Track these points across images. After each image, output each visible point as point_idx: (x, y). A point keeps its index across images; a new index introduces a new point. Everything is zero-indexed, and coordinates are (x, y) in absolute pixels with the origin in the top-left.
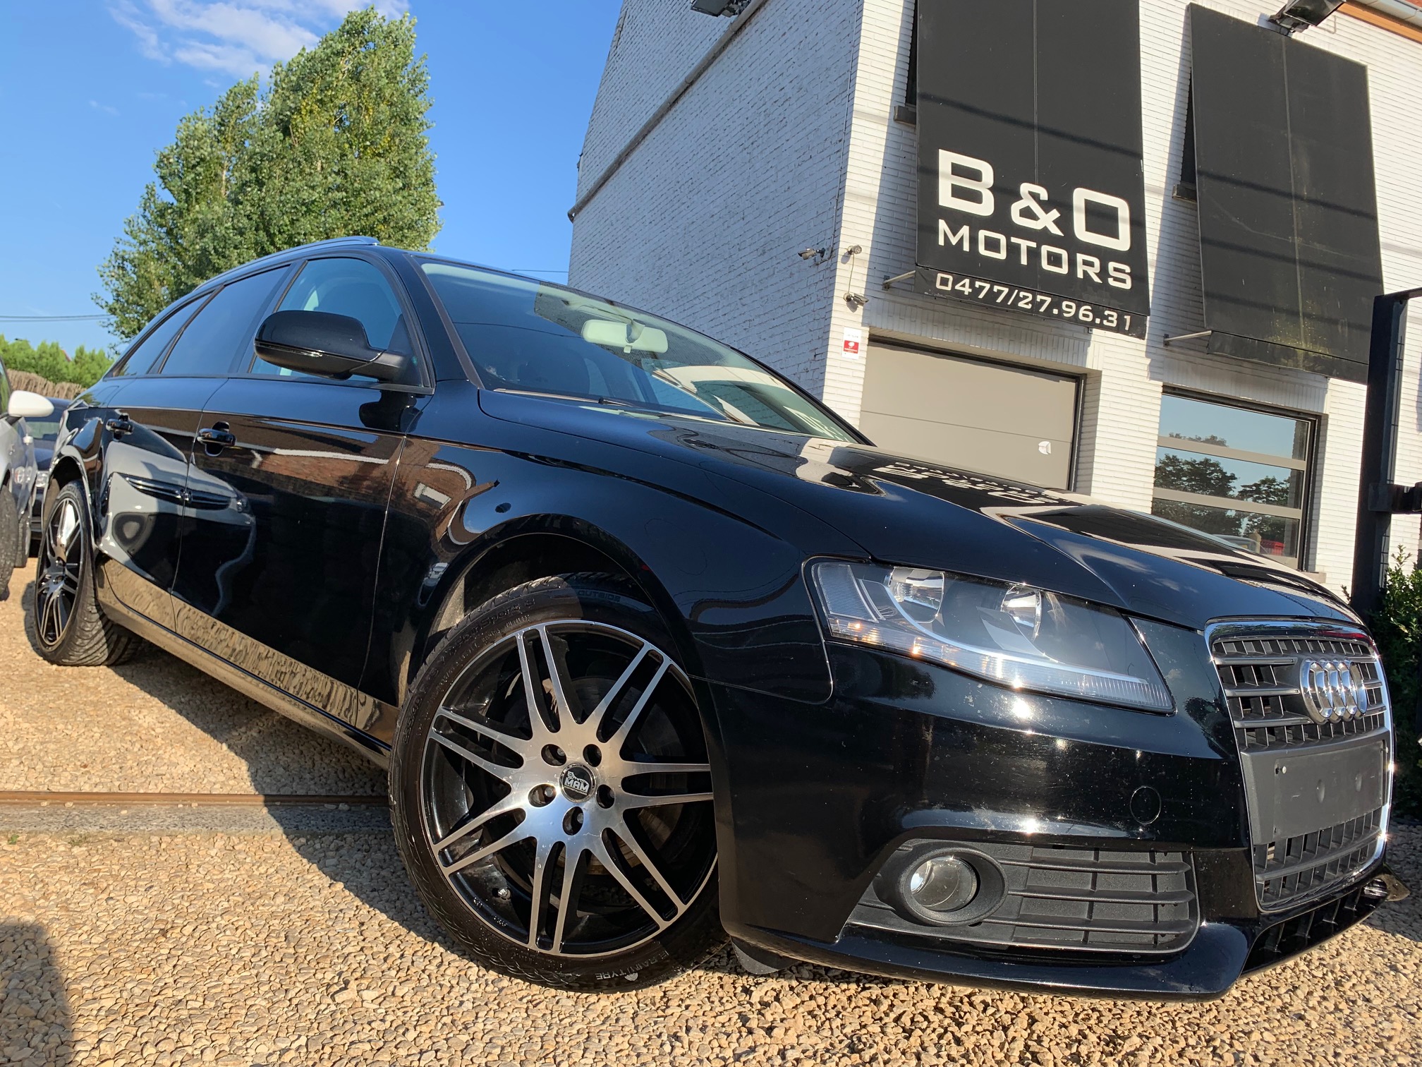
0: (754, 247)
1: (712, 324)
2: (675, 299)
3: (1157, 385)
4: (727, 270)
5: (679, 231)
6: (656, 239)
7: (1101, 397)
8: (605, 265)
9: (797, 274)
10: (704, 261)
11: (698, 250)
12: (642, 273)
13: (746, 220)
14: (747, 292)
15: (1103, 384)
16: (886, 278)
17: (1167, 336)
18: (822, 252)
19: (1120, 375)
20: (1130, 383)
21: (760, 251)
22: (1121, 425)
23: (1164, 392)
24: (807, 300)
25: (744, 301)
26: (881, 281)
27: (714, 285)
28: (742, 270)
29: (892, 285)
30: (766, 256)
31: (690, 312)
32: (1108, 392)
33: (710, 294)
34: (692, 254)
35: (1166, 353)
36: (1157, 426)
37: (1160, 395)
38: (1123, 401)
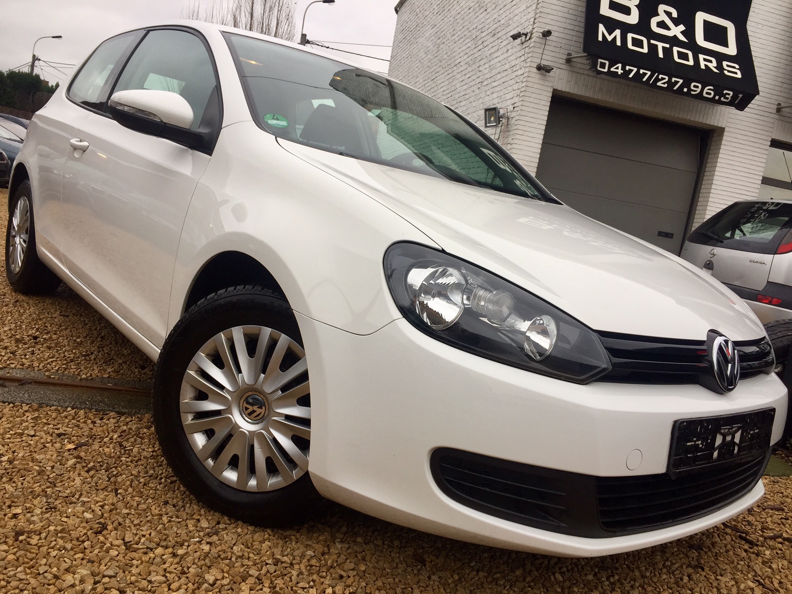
0: (490, 30)
1: (462, 84)
2: (444, 66)
3: (766, 140)
4: (474, 47)
5: (451, 18)
6: (438, 25)
7: (722, 147)
8: (411, 43)
9: (510, 50)
10: (462, 40)
11: (459, 33)
12: (429, 48)
13: (488, 11)
14: (482, 62)
15: (724, 138)
16: (569, 54)
17: (779, 104)
18: (526, 35)
19: (738, 131)
20: (746, 138)
21: (492, 34)
22: (734, 168)
23: (771, 144)
24: (515, 68)
25: (481, 68)
26: (565, 57)
27: (465, 57)
28: (481, 47)
29: (573, 60)
30: (496, 37)
31: (451, 75)
32: (727, 143)
33: (462, 64)
34: (457, 35)
35: (776, 116)
36: (763, 169)
37: (768, 147)
38: (739, 151)
